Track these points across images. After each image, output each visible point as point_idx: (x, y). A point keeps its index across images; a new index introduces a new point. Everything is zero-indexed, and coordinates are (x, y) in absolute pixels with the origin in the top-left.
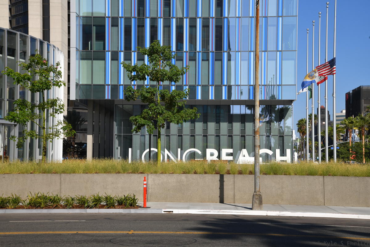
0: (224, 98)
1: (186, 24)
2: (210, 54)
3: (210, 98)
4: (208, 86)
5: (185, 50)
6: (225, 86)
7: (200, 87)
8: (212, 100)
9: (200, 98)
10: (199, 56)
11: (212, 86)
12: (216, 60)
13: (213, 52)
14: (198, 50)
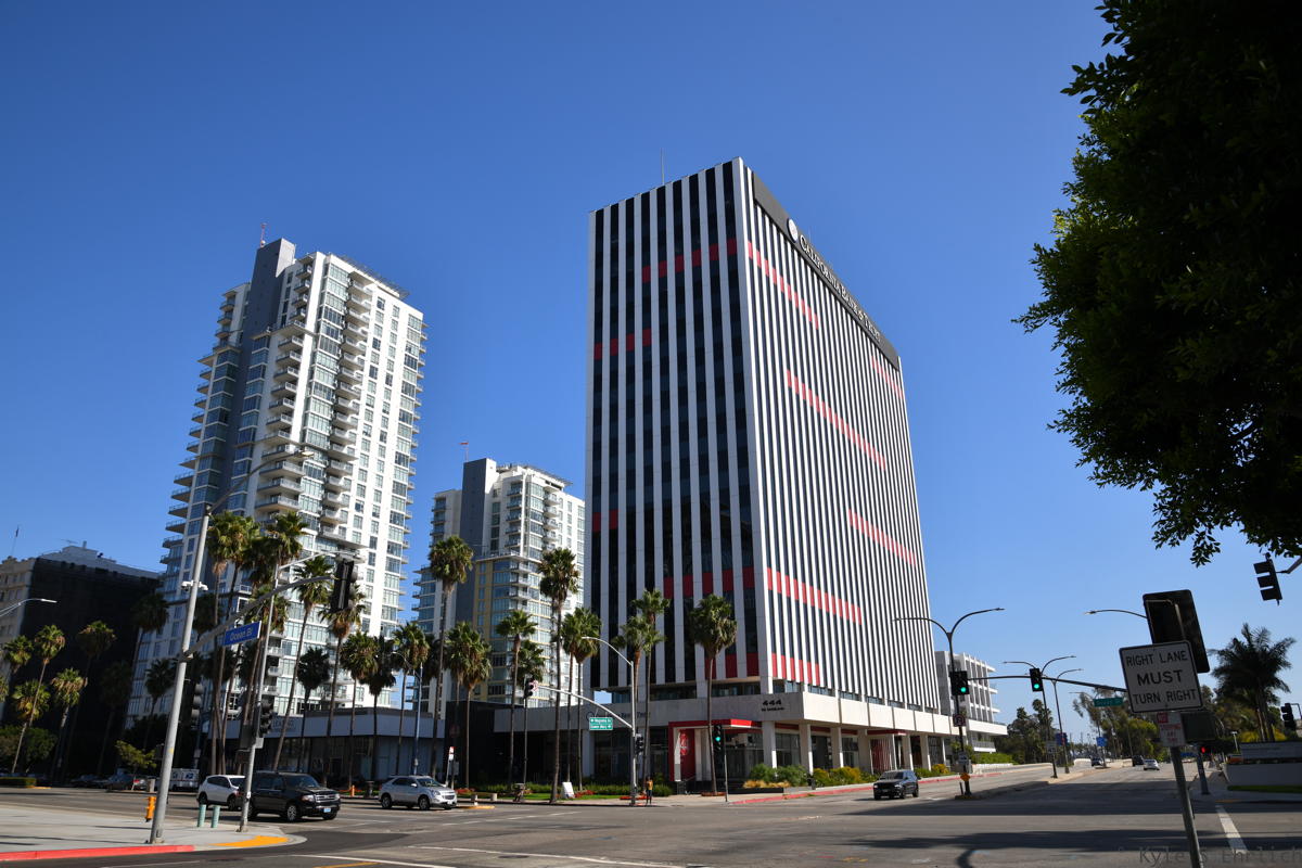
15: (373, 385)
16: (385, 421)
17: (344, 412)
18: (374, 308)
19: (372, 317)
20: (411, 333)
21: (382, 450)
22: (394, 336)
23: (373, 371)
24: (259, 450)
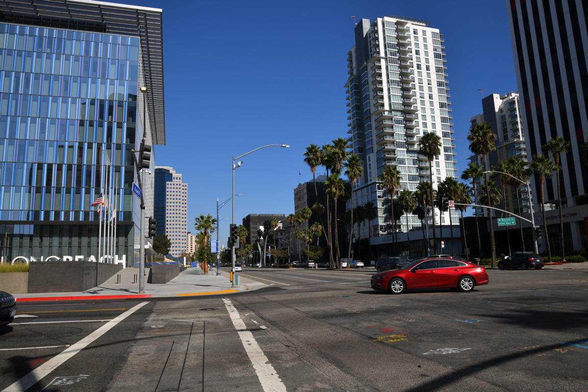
0: (81, 220)
1: (55, 168)
2: (72, 189)
3: (71, 220)
4: (69, 212)
5: (53, 185)
6: (82, 211)
7: (63, 212)
8: (72, 221)
9: (63, 219)
10: (64, 191)
11: (72, 211)
12: (76, 193)
13: (74, 188)
14: (63, 186)
15: (420, 73)
16: (430, 89)
17: (408, 90)
18: (412, 35)
19: (412, 40)
20: (434, 42)
21: (432, 104)
22: (426, 46)
23: (419, 67)
24: (373, 118)
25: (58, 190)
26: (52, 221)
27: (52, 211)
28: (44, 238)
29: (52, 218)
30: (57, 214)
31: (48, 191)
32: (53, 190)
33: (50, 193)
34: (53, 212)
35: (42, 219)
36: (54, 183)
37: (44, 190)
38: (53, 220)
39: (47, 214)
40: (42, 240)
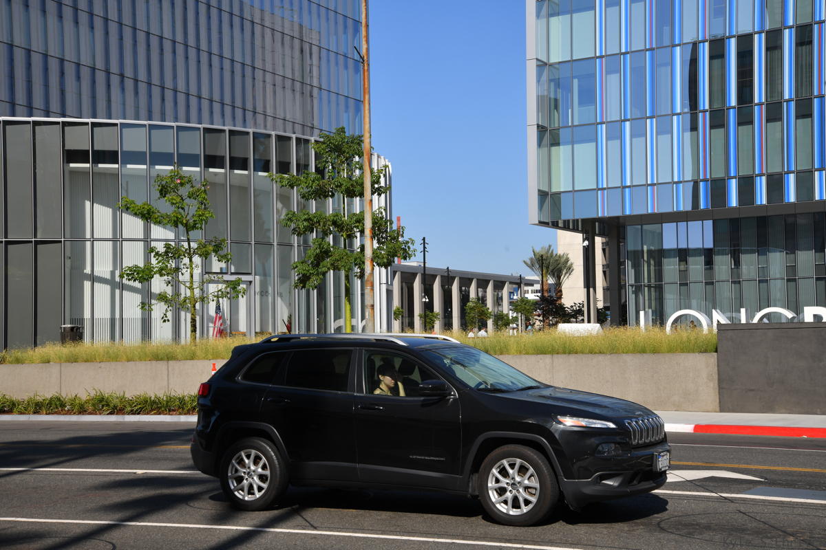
1: (759, 45)
3: (817, 198)
4: (811, 172)
5: (756, 100)
7: (792, 177)
9: (792, 198)
10: (790, 111)
11: (820, 170)
14: (786, 97)
25: (774, 112)
26: (762, 206)
27: (761, 175)
28: (744, 258)
29: (762, 198)
30: (775, 184)
31: (745, 119)
32: (759, 114)
33: (751, 122)
34: (764, 178)
35: (734, 202)
36: (759, 93)
37: (732, 116)
38: (764, 202)
39: (747, 185)
40: (737, 263)
